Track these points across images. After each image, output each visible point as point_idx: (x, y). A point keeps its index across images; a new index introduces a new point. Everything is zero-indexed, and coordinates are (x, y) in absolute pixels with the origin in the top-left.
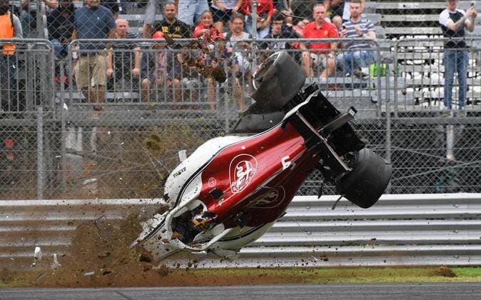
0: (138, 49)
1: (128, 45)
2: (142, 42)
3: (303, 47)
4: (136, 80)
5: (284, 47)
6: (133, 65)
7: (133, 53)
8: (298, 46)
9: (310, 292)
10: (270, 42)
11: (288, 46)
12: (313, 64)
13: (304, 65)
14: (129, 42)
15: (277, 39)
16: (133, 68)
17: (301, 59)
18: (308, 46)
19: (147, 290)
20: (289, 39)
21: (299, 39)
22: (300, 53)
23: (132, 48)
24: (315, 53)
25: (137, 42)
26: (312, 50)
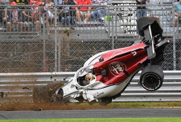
0: (6, 9)
1: (2, 8)
2: (8, 6)
3: (76, 9)
4: (5, 23)
5: (69, 9)
6: (4, 16)
7: (4, 11)
8: (75, 8)
9: (79, 113)
10: (62, 7)
11: (70, 8)
13: (77, 16)
14: (3, 6)
15: (66, 5)
16: (4, 18)
17: (76, 14)
18: (79, 8)
19: (10, 112)
20: (70, 5)
21: (75, 5)
22: (76, 11)
23: (3, 9)
24: (82, 11)
25: (5, 6)
26: (81, 10)
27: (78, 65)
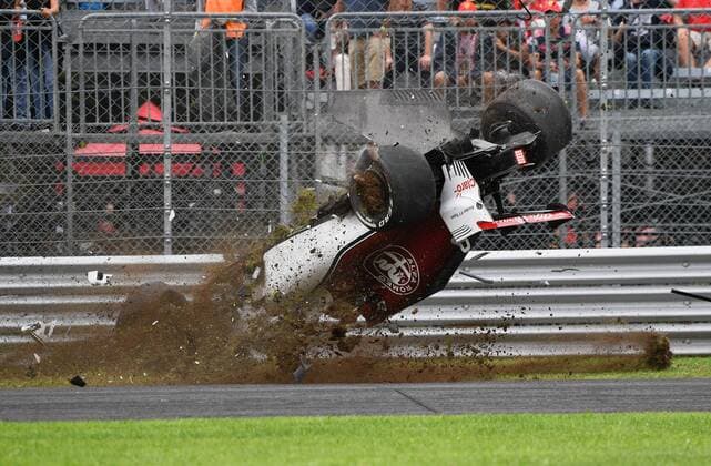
0: (430, 26)
1: (414, 21)
2: (436, 15)
3: (678, 21)
4: (426, 74)
5: (649, 21)
6: (422, 51)
7: (422, 34)
8: (672, 20)
9: (689, 391)
10: (627, 15)
11: (656, 20)
12: (695, 47)
13: (680, 49)
14: (417, 17)
15: (640, 10)
16: (422, 55)
17: (675, 40)
18: (687, 20)
19: (444, 389)
20: (657, 10)
21: (673, 10)
22: (675, 30)
23: (420, 26)
24: (698, 30)
25: (427, 16)
26: (693, 25)
27: (683, 221)
